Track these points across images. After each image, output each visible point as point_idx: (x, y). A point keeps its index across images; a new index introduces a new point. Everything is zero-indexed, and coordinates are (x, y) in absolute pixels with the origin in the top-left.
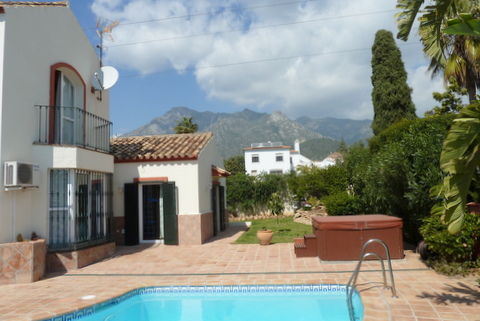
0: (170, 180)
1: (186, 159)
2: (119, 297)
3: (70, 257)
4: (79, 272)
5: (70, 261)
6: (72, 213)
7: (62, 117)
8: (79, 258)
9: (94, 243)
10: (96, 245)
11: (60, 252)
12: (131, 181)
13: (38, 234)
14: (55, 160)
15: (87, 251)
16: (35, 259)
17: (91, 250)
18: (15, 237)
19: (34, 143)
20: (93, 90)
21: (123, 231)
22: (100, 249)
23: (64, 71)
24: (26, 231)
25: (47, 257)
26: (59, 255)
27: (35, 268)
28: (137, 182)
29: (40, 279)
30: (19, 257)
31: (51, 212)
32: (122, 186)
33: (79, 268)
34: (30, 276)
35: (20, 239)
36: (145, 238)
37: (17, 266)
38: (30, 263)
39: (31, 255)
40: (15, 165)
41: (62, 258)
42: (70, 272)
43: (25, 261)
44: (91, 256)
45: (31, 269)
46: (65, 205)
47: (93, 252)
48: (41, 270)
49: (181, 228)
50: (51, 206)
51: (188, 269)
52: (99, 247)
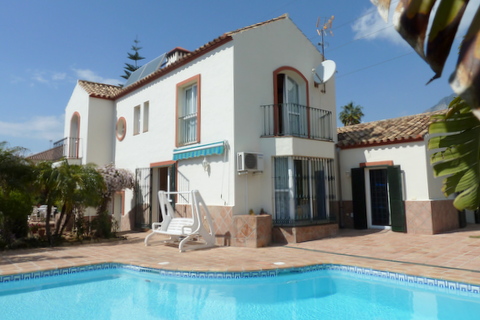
0: (395, 164)
1: (410, 140)
2: (303, 267)
3: (291, 233)
4: (296, 245)
5: (291, 236)
6: (292, 193)
7: (288, 112)
8: (297, 234)
9: (315, 222)
10: (316, 225)
11: (282, 227)
12: (357, 166)
13: (265, 210)
14: (277, 150)
15: (306, 229)
16: (258, 229)
17: (310, 228)
18: (248, 212)
19: (262, 137)
20: (316, 85)
21: (352, 215)
22: (321, 229)
23: (287, 73)
24: (256, 207)
25: (272, 230)
26: (282, 230)
27: (258, 237)
28: (363, 166)
29: (263, 246)
30: (247, 227)
31: (276, 193)
32: (349, 171)
33: (297, 242)
34: (254, 243)
35: (251, 212)
36: (374, 223)
37: (246, 234)
38: (255, 232)
39: (254, 226)
40: (242, 154)
41: (284, 233)
42: (289, 245)
43: (251, 230)
44: (310, 233)
45: (255, 237)
46: (287, 187)
47: (312, 231)
48: (264, 239)
49: (409, 214)
50: (276, 188)
51: (393, 255)
52: (320, 227)
